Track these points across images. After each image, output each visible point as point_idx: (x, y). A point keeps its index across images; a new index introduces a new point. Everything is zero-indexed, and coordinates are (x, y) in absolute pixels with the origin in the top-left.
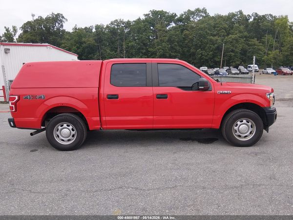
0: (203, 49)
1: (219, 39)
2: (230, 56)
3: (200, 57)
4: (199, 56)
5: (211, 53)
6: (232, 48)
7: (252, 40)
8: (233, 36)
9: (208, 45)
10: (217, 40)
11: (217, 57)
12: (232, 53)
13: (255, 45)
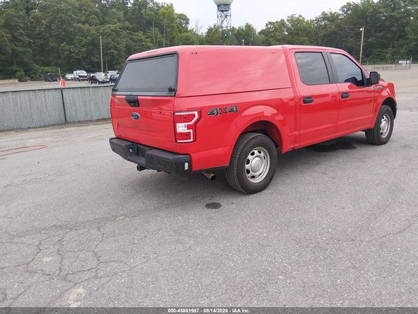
0: (70, 42)
1: (93, 29)
2: (113, 56)
3: (68, 55)
4: (66, 53)
5: (84, 49)
6: (113, 43)
7: (137, 34)
8: (112, 26)
9: (77, 37)
10: (88, 30)
11: (94, 57)
12: (114, 51)
13: (141, 40)
